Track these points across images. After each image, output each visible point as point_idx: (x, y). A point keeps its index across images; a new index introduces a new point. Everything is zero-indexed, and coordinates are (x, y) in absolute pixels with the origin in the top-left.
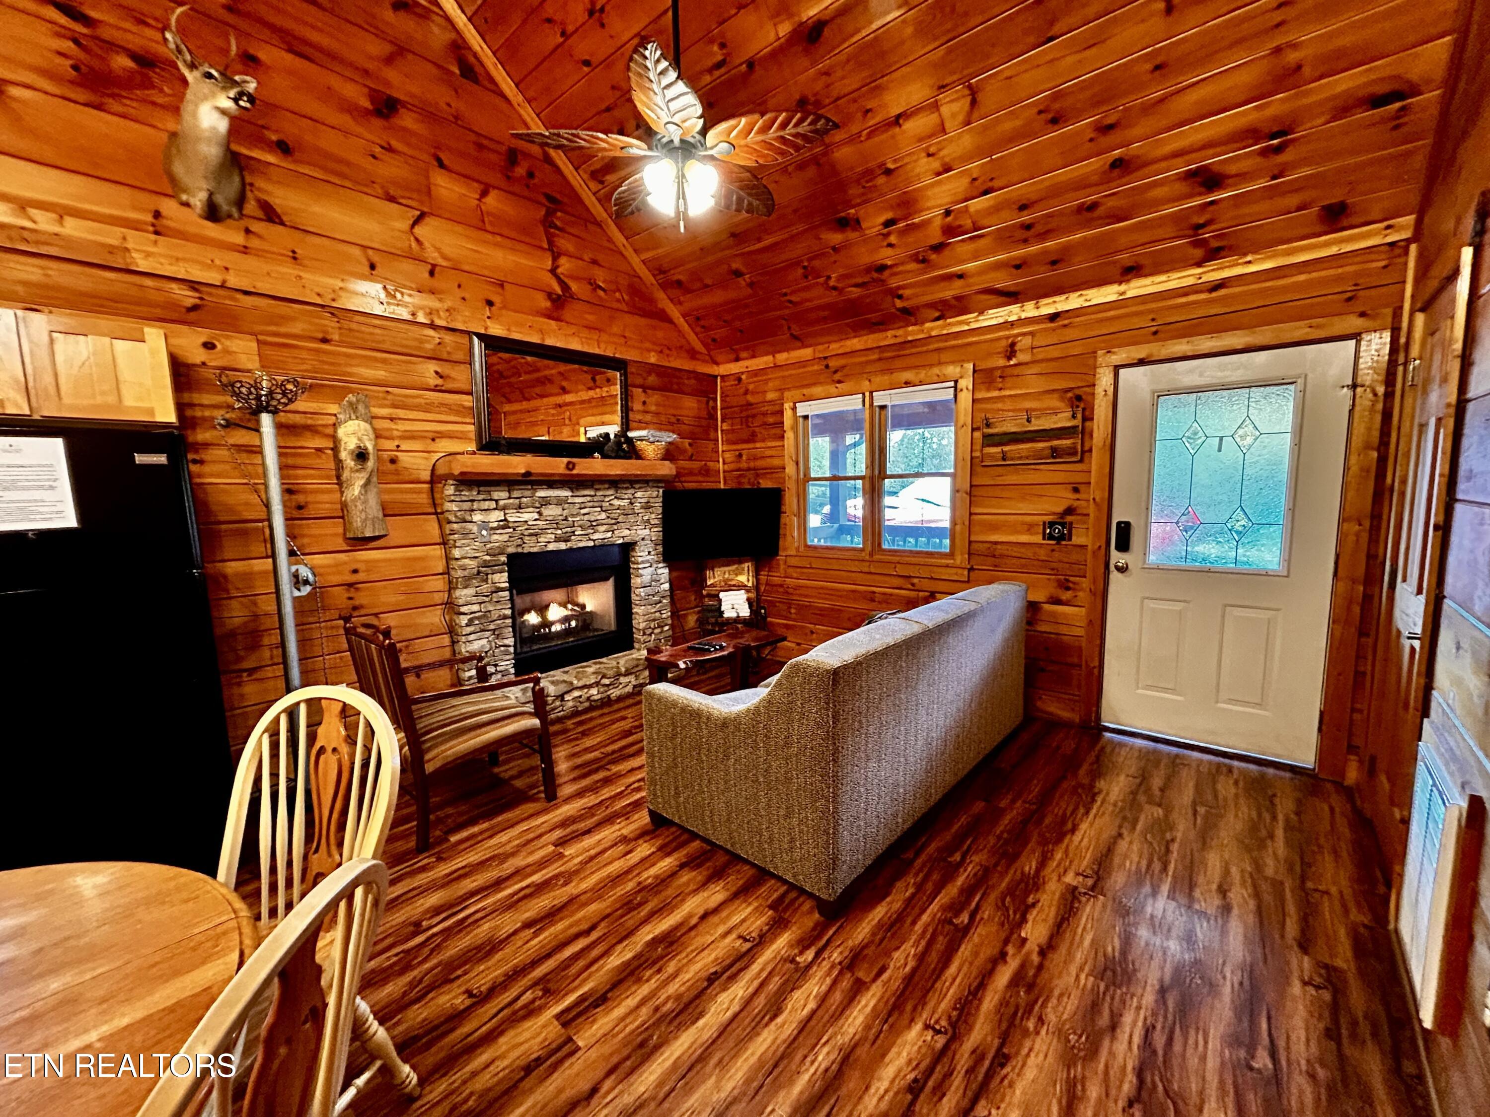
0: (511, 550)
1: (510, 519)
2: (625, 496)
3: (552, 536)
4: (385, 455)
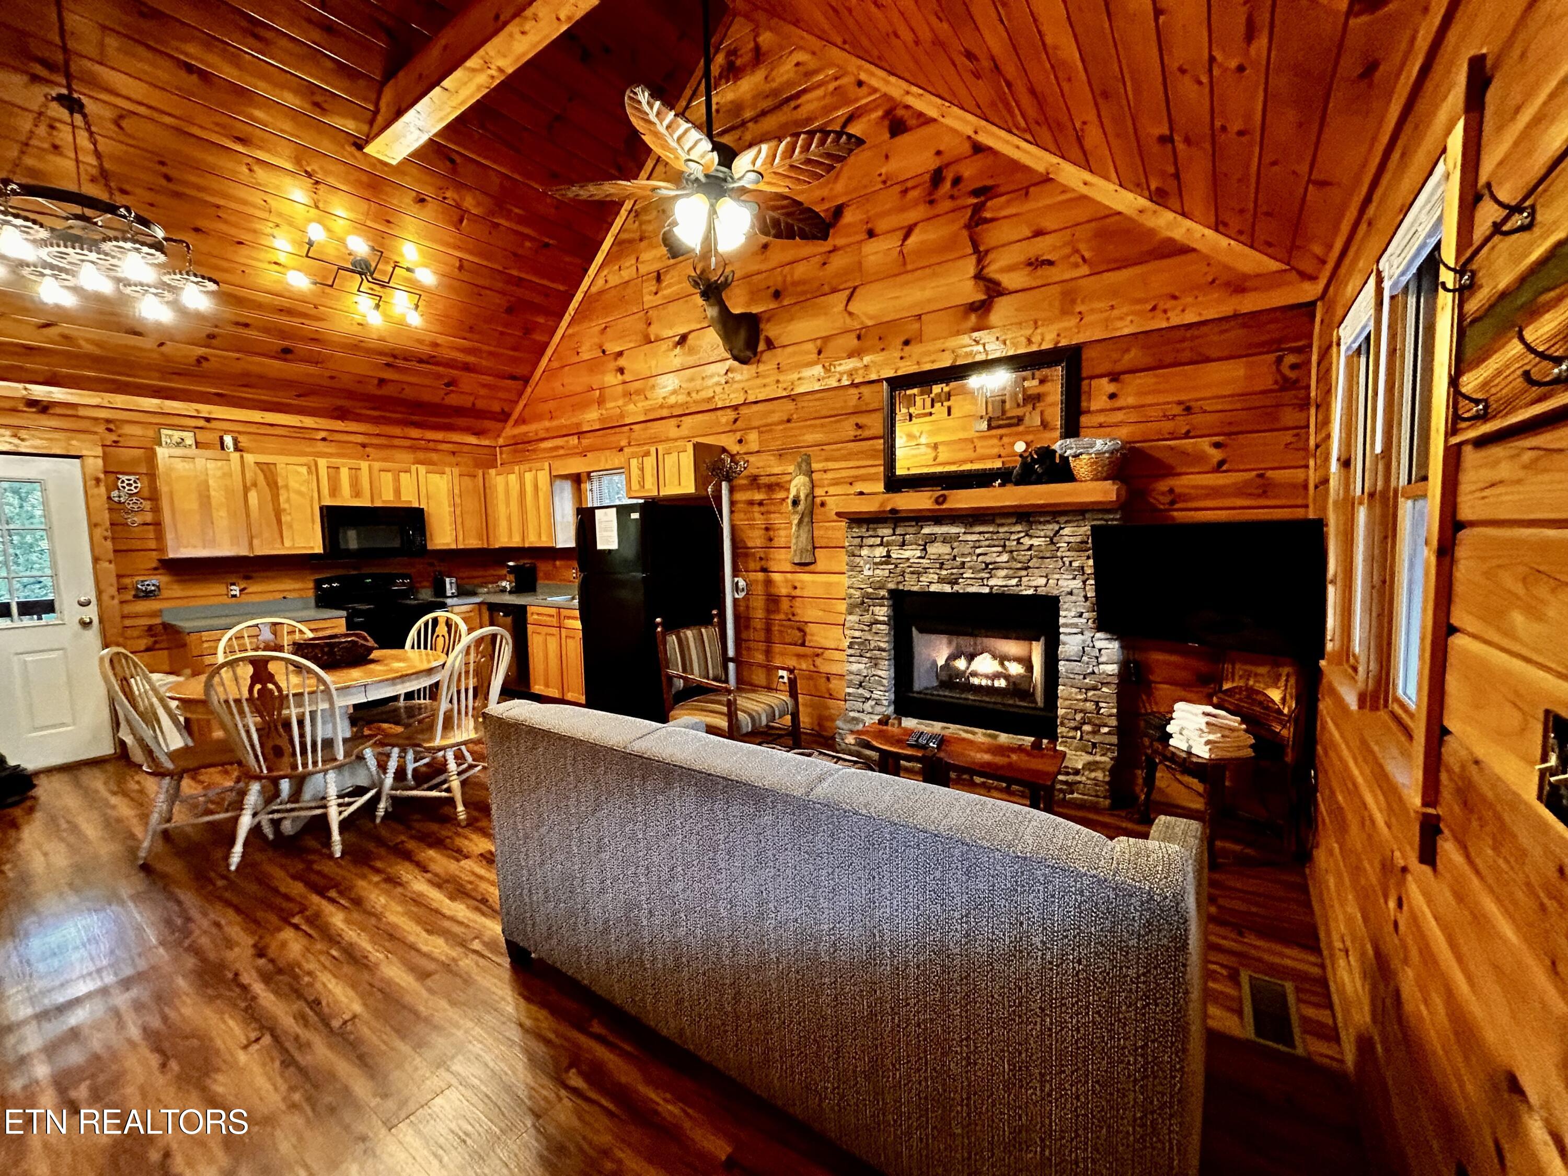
0: (891, 586)
1: (894, 556)
2: (1042, 534)
3: (936, 577)
4: (818, 500)
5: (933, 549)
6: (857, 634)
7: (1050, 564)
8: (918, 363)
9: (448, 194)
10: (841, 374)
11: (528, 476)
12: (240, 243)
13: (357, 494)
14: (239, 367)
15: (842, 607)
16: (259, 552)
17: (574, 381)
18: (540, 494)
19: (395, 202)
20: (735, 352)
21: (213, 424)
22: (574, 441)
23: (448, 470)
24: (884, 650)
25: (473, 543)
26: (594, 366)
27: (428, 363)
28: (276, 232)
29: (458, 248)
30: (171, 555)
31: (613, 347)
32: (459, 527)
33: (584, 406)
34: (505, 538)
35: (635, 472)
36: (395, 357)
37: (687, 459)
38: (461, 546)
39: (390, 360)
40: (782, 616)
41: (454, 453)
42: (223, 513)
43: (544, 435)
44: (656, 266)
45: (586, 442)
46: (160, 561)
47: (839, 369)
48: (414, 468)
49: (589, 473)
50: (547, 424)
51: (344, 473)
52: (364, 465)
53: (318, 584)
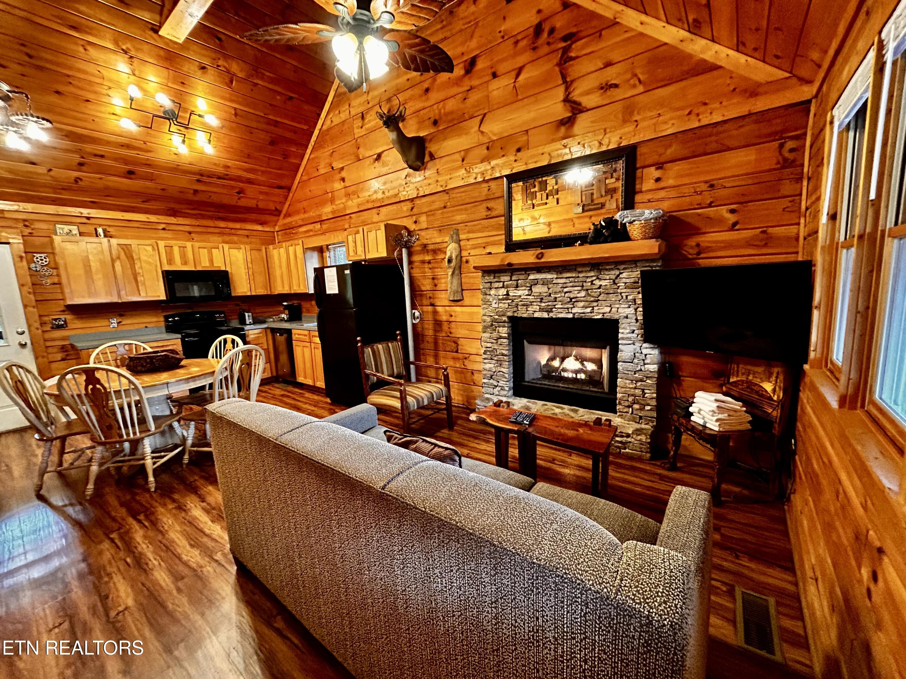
0: (510, 314)
1: (511, 294)
2: (608, 277)
3: (538, 307)
4: (464, 259)
5: (537, 289)
6: (489, 345)
7: (613, 297)
8: (526, 164)
9: (220, 63)
10: (477, 174)
11: (291, 249)
12: (88, 101)
13: (185, 263)
14: (100, 184)
15: (480, 327)
16: (124, 300)
17: (315, 188)
18: (298, 260)
19: (185, 69)
20: (410, 163)
21: (92, 221)
22: (318, 226)
23: (242, 246)
24: (506, 356)
25: (261, 291)
26: (327, 178)
27: (224, 179)
28: (110, 93)
29: (231, 101)
30: (69, 302)
31: (337, 165)
32: (252, 282)
33: (323, 204)
34: (281, 288)
35: (351, 244)
36: (202, 175)
37: (381, 234)
38: (253, 294)
39: (198, 177)
40: (444, 334)
41: (248, 236)
42: (100, 276)
43: (301, 223)
44: (360, 110)
45: (325, 226)
46: (66, 306)
47: (476, 170)
48: (220, 246)
49: (327, 246)
50: (302, 216)
51: (176, 250)
52: (189, 244)
53: (166, 318)
